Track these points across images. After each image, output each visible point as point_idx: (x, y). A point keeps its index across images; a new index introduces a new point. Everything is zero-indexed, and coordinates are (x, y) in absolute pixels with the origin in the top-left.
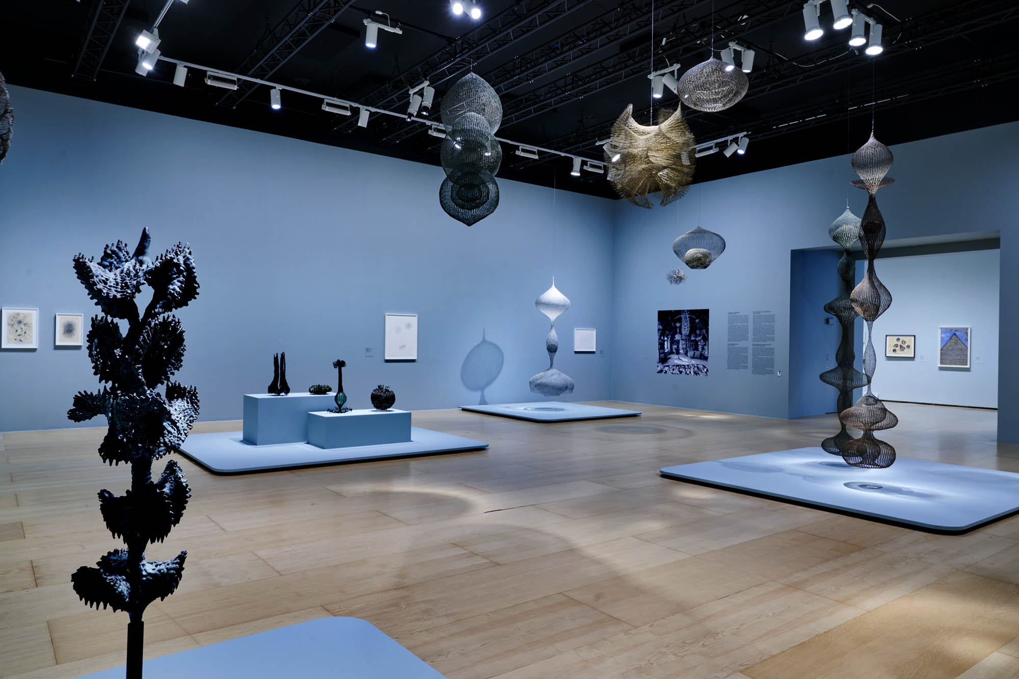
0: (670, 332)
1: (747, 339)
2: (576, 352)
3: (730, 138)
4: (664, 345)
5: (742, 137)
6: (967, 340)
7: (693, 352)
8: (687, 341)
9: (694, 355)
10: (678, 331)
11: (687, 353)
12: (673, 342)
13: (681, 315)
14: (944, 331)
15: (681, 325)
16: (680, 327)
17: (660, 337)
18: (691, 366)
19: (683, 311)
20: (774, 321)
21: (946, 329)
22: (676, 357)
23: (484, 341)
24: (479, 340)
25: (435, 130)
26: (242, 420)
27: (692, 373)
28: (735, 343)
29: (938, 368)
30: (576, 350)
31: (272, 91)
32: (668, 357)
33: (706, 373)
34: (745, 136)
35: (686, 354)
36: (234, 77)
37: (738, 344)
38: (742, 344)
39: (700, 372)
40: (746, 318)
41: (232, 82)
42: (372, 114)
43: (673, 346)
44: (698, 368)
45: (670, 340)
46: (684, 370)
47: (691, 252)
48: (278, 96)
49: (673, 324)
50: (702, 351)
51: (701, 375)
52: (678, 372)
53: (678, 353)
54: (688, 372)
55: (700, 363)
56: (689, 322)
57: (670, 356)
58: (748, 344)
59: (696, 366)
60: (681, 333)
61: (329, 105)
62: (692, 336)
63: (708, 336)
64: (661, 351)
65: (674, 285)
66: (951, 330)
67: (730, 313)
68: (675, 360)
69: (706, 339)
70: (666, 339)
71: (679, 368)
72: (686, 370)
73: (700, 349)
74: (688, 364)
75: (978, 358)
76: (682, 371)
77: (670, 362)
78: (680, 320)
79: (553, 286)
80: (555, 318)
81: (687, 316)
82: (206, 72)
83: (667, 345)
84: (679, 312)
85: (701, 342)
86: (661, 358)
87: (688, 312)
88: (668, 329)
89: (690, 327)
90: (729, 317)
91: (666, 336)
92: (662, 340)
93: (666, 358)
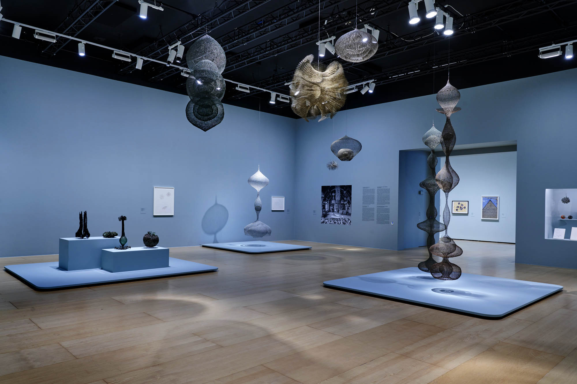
0: (329, 199)
1: (374, 203)
2: (273, 211)
3: (364, 83)
4: (325, 206)
5: (371, 83)
6: (497, 204)
7: (342, 210)
8: (338, 204)
9: (343, 212)
10: (333, 198)
11: (339, 211)
12: (330, 205)
13: (335, 188)
14: (484, 198)
15: (335, 195)
16: (335, 196)
17: (323, 201)
18: (341, 219)
19: (337, 186)
20: (389, 192)
21: (486, 197)
22: (332, 214)
23: (216, 204)
24: (213, 203)
25: (185, 73)
26: (58, 254)
27: (342, 223)
28: (367, 205)
29: (481, 220)
30: (273, 210)
31: (79, 44)
33: (350, 223)
34: (373, 82)
35: (338, 211)
36: (54, 34)
37: (368, 206)
38: (371, 206)
39: (346, 223)
40: (373, 190)
41: (53, 37)
42: (145, 62)
43: (331, 207)
45: (329, 203)
46: (337, 222)
47: (342, 151)
48: (83, 48)
49: (330, 194)
50: (348, 210)
51: (347, 224)
52: (333, 223)
53: (333, 211)
54: (339, 223)
55: (346, 217)
56: (340, 193)
57: (328, 213)
58: (374, 206)
59: (344, 219)
60: (335, 199)
61: (116, 54)
62: (342, 201)
63: (351, 201)
64: (324, 210)
65: (331, 171)
66: (488, 198)
67: (364, 188)
68: (332, 215)
69: (349, 203)
70: (326, 203)
71: (334, 220)
72: (338, 221)
73: (346, 209)
74: (339, 218)
75: (503, 214)
76: (336, 222)
77: (329, 217)
78: (335, 192)
79: (259, 171)
80: (259, 190)
81: (339, 189)
82: (34, 30)
83: (327, 206)
84: (334, 187)
85: (347, 205)
86: (323, 214)
87: (340, 187)
88: (327, 197)
89: (341, 196)
90: (363, 190)
91: (327, 201)
92: (324, 204)
93: (326, 214)
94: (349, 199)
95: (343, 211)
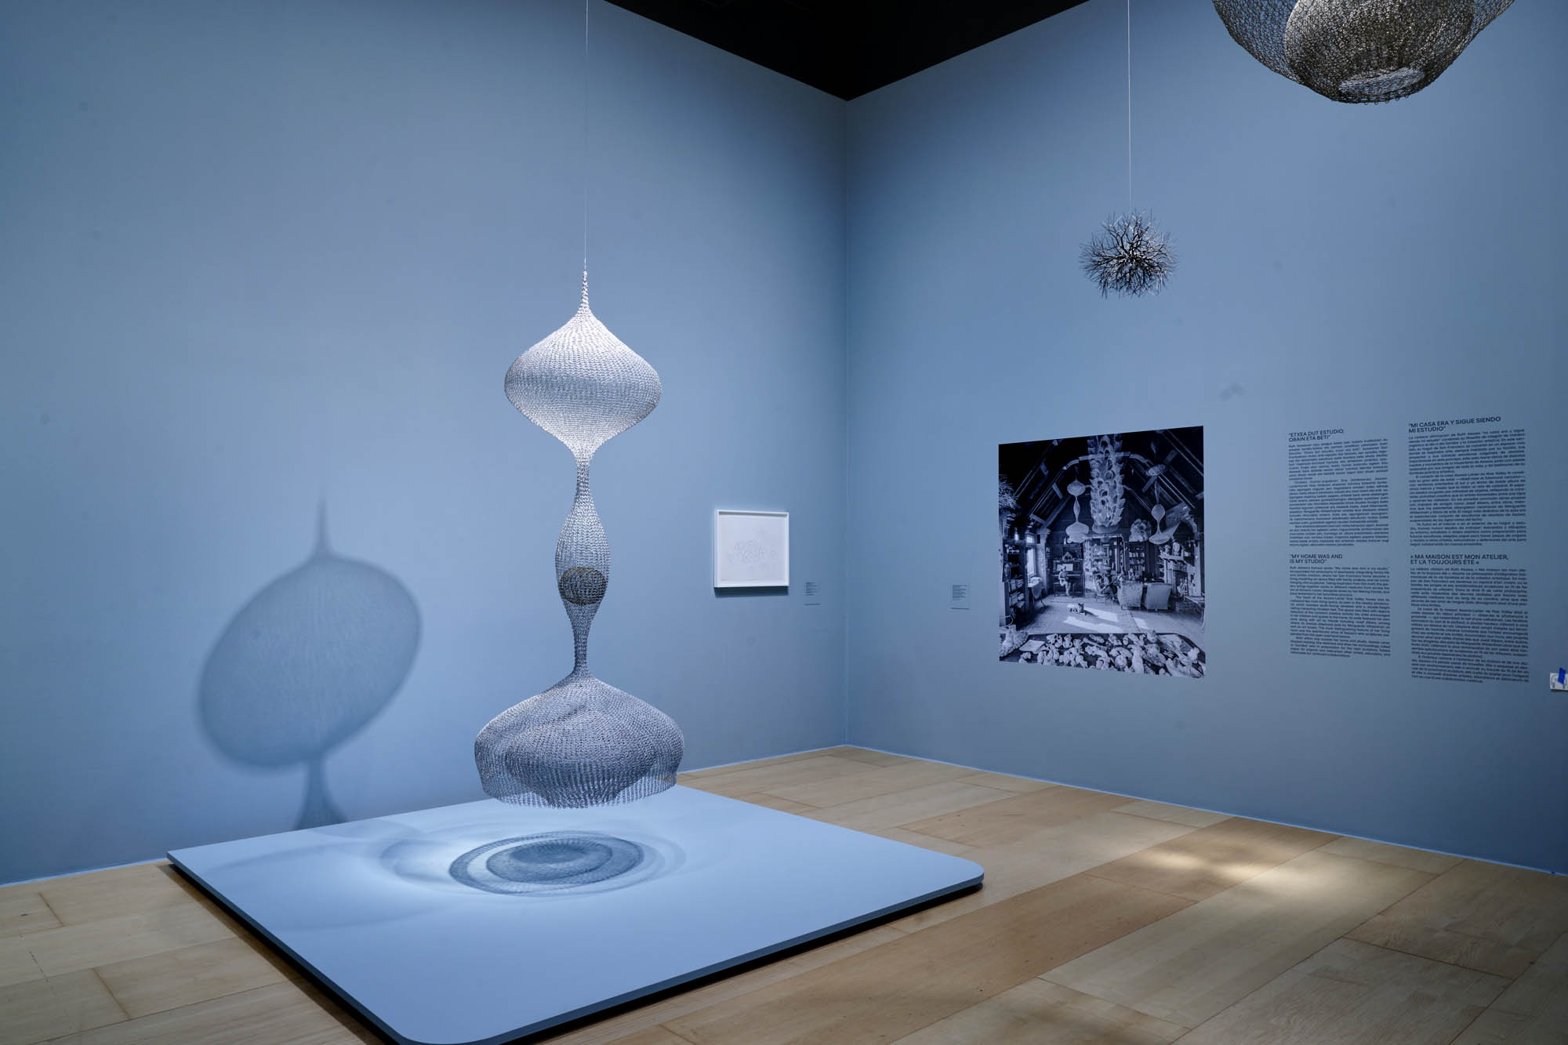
0: (1045, 517)
1: (1382, 535)
2: (722, 592)
4: (1024, 561)
7: (1140, 587)
8: (1112, 548)
9: (1143, 598)
10: (1076, 512)
11: (1115, 591)
12: (1057, 551)
13: (1087, 453)
15: (1088, 490)
16: (1085, 500)
17: (1011, 534)
18: (1134, 638)
19: (1098, 440)
20: (1519, 458)
22: (1071, 606)
23: (322, 557)
24: (300, 551)
27: (1138, 664)
28: (1328, 551)
30: (721, 585)
32: (1040, 604)
33: (1196, 666)
35: (1111, 592)
37: (1338, 557)
38: (1360, 555)
39: (1170, 663)
40: (1374, 452)
43: (1060, 567)
44: (1162, 647)
45: (1048, 545)
46: (1102, 653)
49: (1055, 487)
50: (1178, 584)
51: (1175, 673)
52: (1080, 659)
53: (1078, 590)
54: (1121, 661)
55: (1170, 627)
56: (1118, 478)
57: (1047, 602)
59: (1150, 638)
60: (1087, 519)
62: (1134, 528)
63: (1201, 529)
64: (1014, 584)
65: (1120, 300)
67: (1294, 437)
68: (1067, 615)
69: (1190, 536)
70: (1030, 540)
71: (1084, 646)
72: (1113, 652)
73: (1169, 577)
74: (1119, 631)
76: (1097, 657)
77: (1047, 624)
78: (1084, 474)
79: (585, 309)
80: (591, 450)
81: (1113, 457)
83: (1035, 564)
84: (1078, 446)
85: (1171, 552)
86: (1015, 607)
87: (1118, 444)
88: (1039, 505)
89: (1126, 495)
90: (1293, 451)
91: (1034, 531)
92: (1017, 547)
93: (1032, 607)
94: (1187, 517)
95: (1145, 589)
